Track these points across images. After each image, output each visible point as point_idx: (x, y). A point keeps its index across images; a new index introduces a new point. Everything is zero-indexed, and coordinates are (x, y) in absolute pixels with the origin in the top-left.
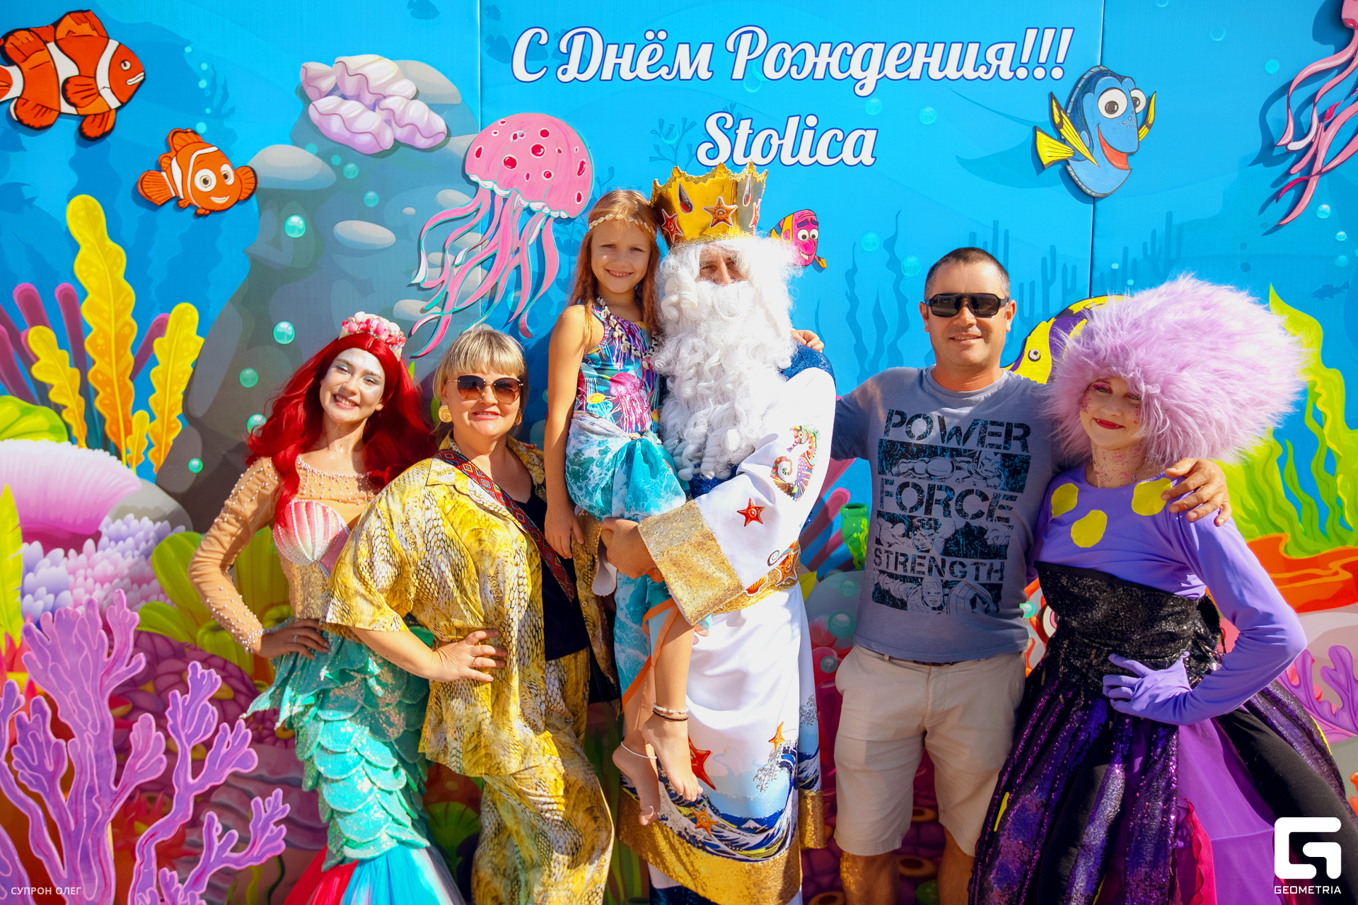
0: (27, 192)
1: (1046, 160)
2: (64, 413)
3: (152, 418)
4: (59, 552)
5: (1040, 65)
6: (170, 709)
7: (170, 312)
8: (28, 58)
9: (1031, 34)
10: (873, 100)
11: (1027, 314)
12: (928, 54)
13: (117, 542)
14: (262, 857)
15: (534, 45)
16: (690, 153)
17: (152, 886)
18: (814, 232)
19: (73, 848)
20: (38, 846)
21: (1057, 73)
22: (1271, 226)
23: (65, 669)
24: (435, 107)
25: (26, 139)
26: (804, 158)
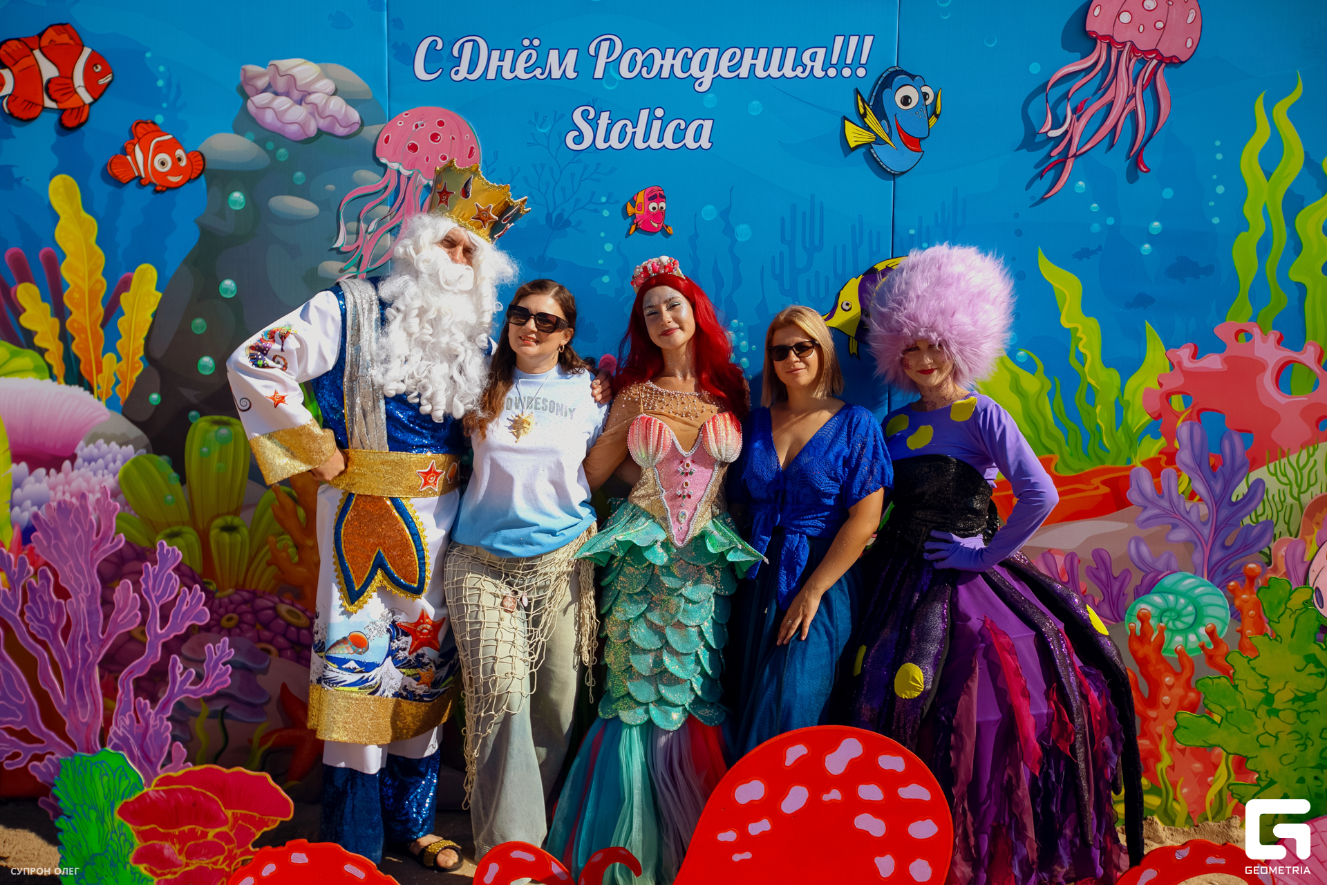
0: (17, 173)
1: (852, 145)
2: (46, 356)
3: (119, 359)
4: (42, 471)
5: (847, 66)
6: (144, 576)
7: (134, 271)
8: (17, 62)
9: (839, 41)
10: (710, 95)
11: (839, 272)
12: (755, 57)
13: (89, 463)
14: (213, 689)
15: (432, 48)
16: (560, 140)
17: (130, 710)
18: (662, 204)
19: (71, 682)
20: (44, 680)
21: (861, 72)
22: (1038, 198)
23: (64, 545)
24: (350, 102)
25: (16, 130)
26: (654, 143)
